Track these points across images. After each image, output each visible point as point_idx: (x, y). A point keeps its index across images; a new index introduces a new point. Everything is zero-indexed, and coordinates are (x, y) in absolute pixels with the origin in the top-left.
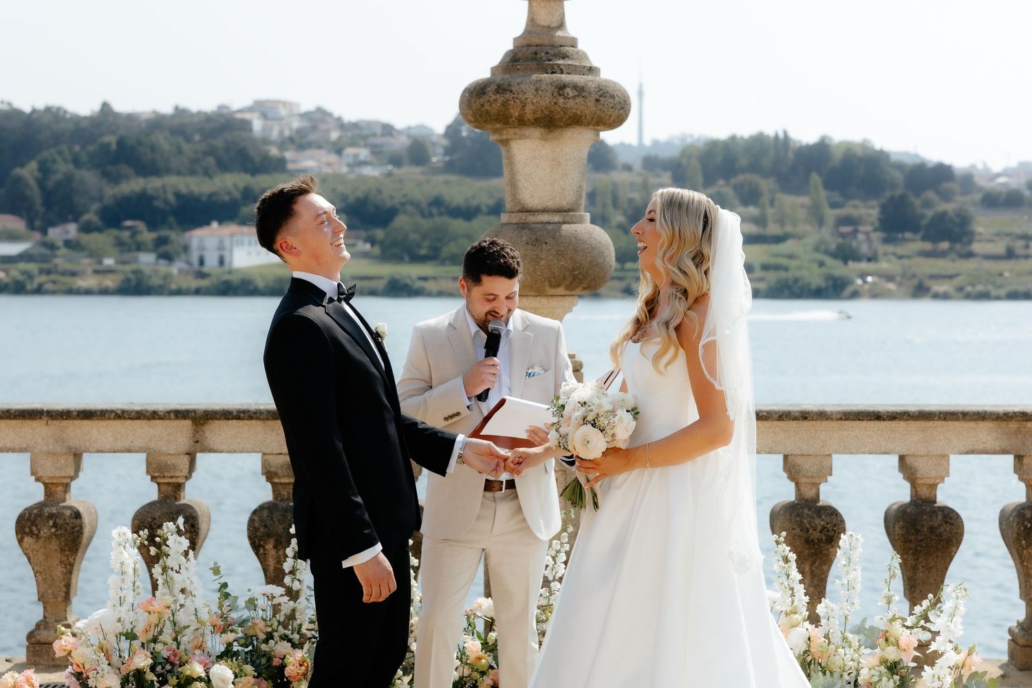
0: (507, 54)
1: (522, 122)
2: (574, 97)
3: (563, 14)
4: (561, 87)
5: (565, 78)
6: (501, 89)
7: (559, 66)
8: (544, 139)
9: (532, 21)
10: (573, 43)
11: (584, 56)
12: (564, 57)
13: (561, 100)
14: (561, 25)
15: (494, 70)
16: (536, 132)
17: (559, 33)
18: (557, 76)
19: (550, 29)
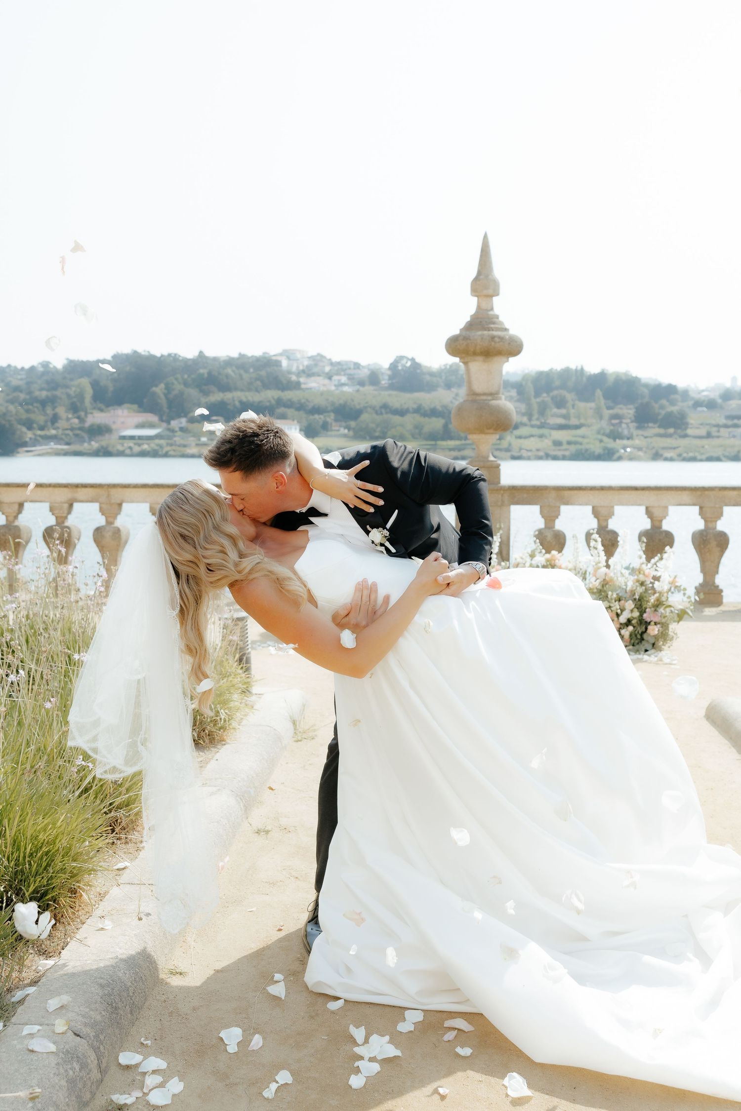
0: (467, 322)
1: (475, 354)
2: (499, 342)
3: (492, 304)
4: (493, 338)
5: (495, 333)
6: (465, 338)
7: (491, 328)
8: (484, 361)
9: (479, 307)
10: (497, 317)
11: (502, 323)
12: (494, 323)
13: (493, 343)
14: (492, 309)
15: (461, 330)
16: (480, 358)
17: (491, 313)
18: (491, 333)
19: (487, 310)
